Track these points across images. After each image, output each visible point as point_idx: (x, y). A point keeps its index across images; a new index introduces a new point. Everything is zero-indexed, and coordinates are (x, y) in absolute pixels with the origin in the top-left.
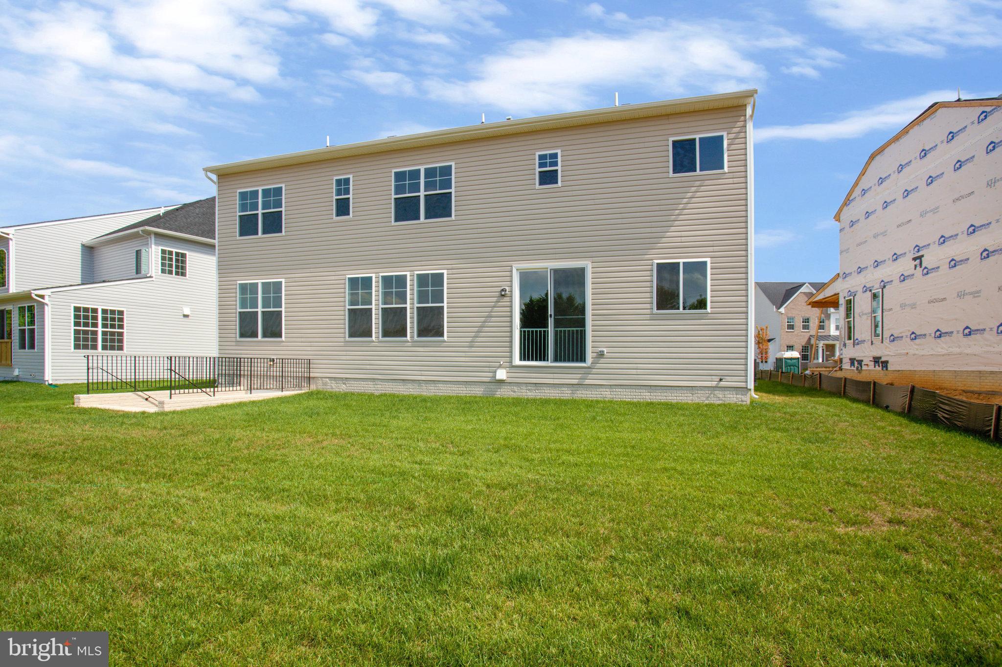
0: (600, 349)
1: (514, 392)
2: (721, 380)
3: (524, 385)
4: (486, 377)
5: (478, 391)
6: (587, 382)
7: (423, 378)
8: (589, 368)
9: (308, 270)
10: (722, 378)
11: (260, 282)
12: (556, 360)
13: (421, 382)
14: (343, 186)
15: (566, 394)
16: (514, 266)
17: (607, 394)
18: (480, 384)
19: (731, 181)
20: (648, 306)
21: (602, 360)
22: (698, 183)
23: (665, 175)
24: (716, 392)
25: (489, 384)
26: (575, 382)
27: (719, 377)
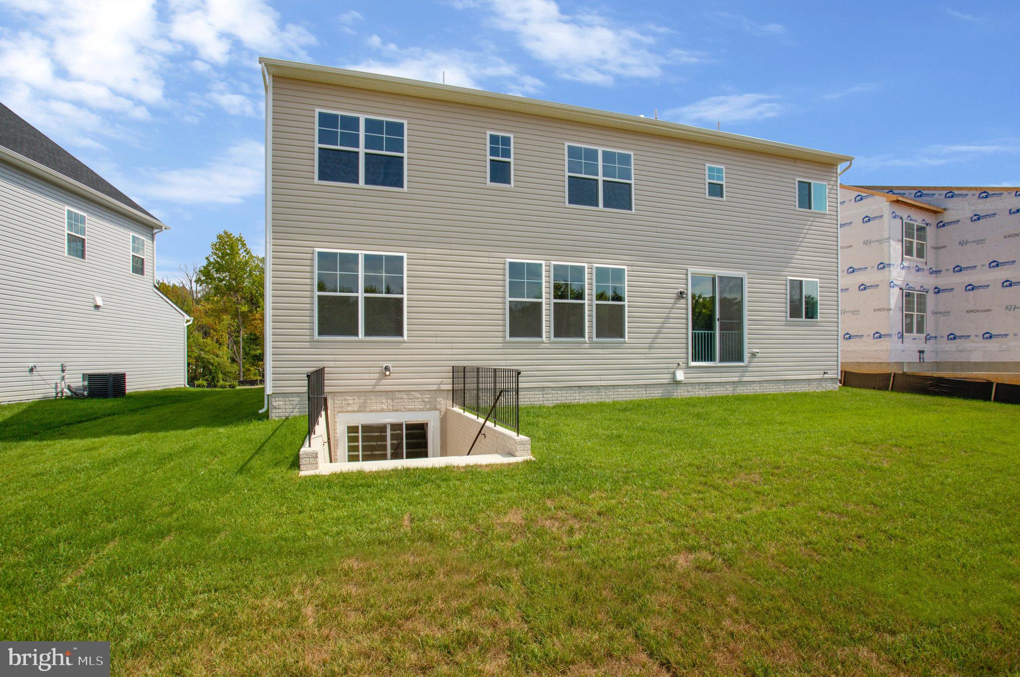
0: (754, 350)
1: (689, 392)
2: (825, 373)
3: (697, 385)
4: (665, 378)
5: (657, 393)
6: (745, 379)
7: (603, 383)
8: (746, 366)
9: (448, 246)
10: (826, 371)
11: (361, 253)
12: (722, 360)
13: (600, 387)
14: (499, 145)
15: (728, 391)
16: (689, 269)
17: (757, 389)
18: (659, 386)
19: (829, 221)
20: (783, 314)
21: (755, 360)
22: (812, 219)
23: (793, 208)
24: (822, 383)
25: (667, 386)
26: (736, 379)
27: (823, 371)
